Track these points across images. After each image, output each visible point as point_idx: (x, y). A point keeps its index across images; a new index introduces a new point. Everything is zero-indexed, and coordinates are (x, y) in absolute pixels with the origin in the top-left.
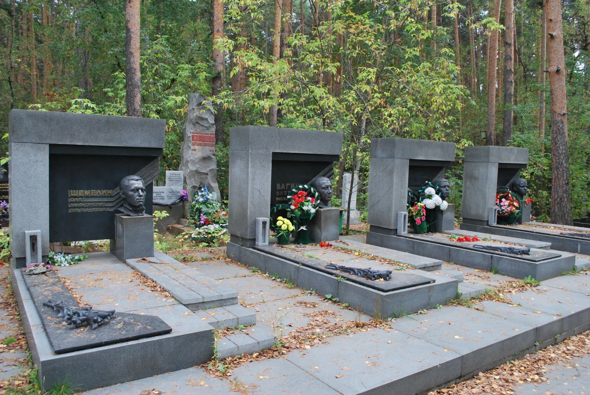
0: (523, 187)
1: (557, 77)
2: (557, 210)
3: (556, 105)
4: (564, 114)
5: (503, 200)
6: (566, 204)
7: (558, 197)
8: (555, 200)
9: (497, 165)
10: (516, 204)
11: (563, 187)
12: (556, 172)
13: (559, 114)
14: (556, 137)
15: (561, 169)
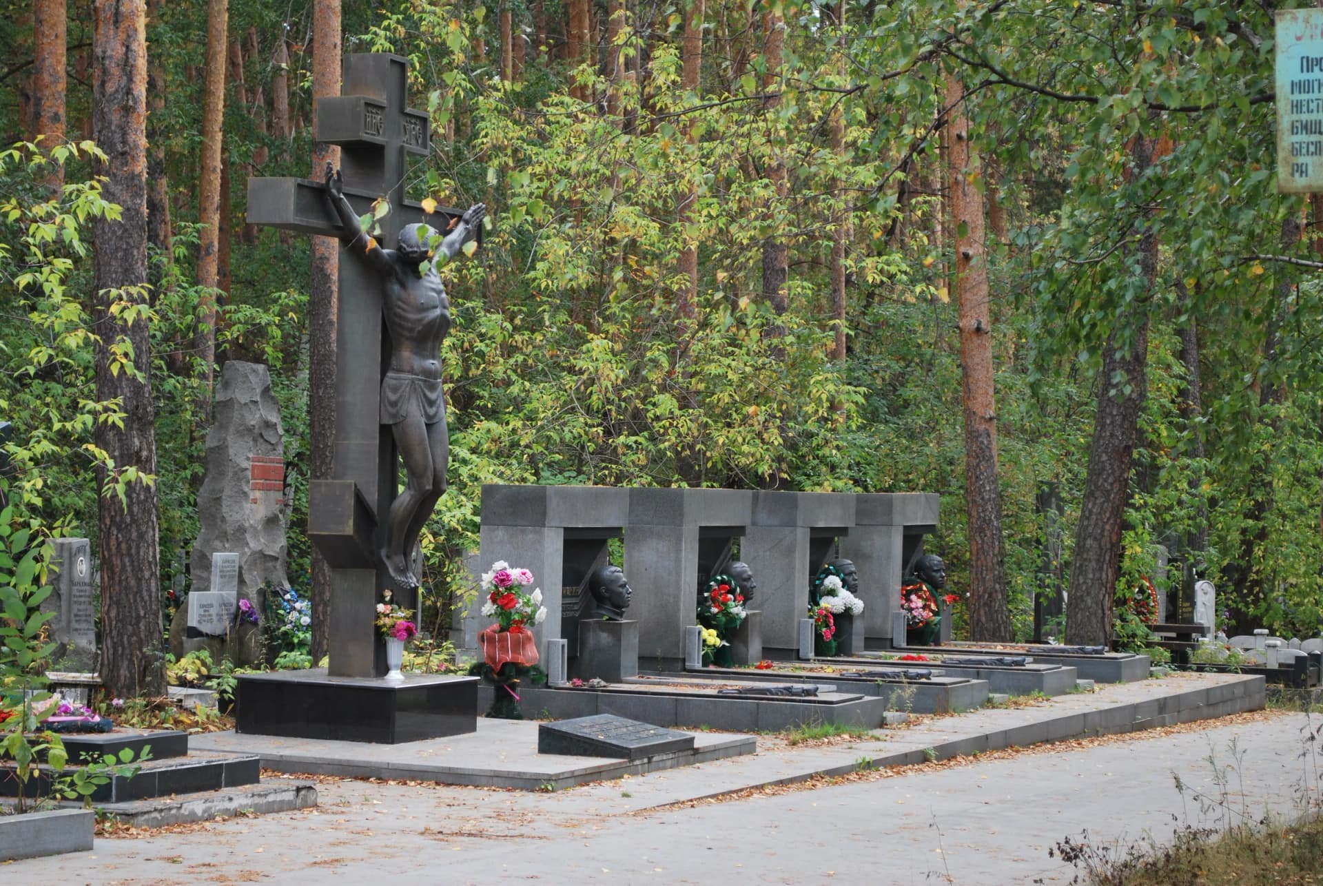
0: (938, 571)
1: (976, 341)
2: (983, 619)
3: (975, 398)
4: (991, 419)
5: (913, 597)
6: (1001, 606)
7: (984, 592)
8: (980, 597)
9: (901, 529)
10: (933, 607)
11: (993, 569)
12: (978, 539)
13: (983, 417)
14: (978, 465)
15: (988, 534)
